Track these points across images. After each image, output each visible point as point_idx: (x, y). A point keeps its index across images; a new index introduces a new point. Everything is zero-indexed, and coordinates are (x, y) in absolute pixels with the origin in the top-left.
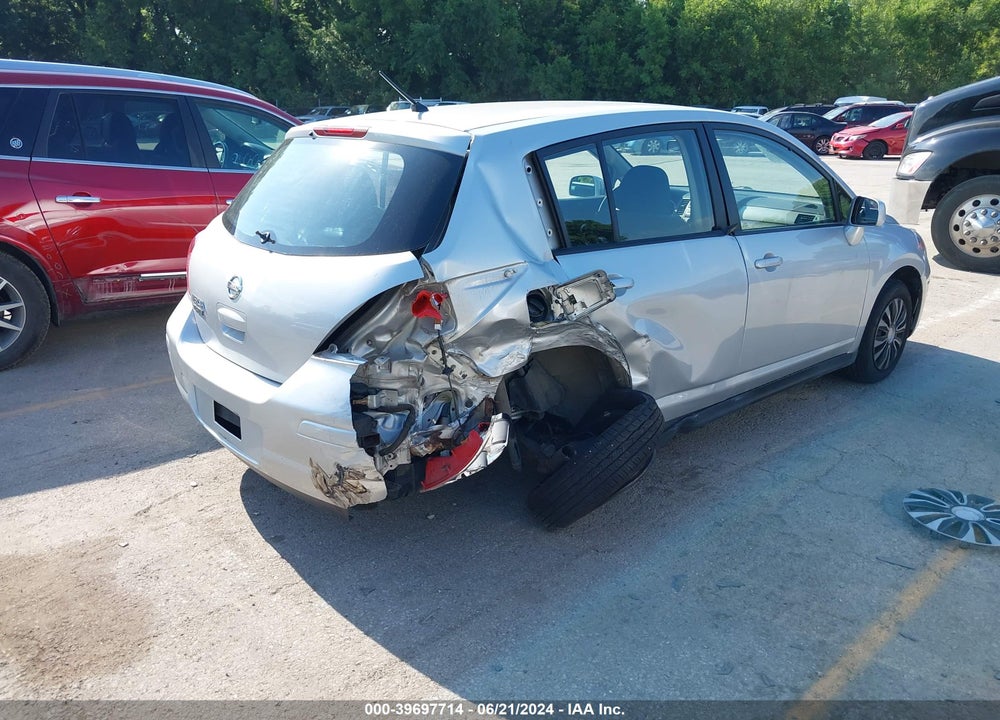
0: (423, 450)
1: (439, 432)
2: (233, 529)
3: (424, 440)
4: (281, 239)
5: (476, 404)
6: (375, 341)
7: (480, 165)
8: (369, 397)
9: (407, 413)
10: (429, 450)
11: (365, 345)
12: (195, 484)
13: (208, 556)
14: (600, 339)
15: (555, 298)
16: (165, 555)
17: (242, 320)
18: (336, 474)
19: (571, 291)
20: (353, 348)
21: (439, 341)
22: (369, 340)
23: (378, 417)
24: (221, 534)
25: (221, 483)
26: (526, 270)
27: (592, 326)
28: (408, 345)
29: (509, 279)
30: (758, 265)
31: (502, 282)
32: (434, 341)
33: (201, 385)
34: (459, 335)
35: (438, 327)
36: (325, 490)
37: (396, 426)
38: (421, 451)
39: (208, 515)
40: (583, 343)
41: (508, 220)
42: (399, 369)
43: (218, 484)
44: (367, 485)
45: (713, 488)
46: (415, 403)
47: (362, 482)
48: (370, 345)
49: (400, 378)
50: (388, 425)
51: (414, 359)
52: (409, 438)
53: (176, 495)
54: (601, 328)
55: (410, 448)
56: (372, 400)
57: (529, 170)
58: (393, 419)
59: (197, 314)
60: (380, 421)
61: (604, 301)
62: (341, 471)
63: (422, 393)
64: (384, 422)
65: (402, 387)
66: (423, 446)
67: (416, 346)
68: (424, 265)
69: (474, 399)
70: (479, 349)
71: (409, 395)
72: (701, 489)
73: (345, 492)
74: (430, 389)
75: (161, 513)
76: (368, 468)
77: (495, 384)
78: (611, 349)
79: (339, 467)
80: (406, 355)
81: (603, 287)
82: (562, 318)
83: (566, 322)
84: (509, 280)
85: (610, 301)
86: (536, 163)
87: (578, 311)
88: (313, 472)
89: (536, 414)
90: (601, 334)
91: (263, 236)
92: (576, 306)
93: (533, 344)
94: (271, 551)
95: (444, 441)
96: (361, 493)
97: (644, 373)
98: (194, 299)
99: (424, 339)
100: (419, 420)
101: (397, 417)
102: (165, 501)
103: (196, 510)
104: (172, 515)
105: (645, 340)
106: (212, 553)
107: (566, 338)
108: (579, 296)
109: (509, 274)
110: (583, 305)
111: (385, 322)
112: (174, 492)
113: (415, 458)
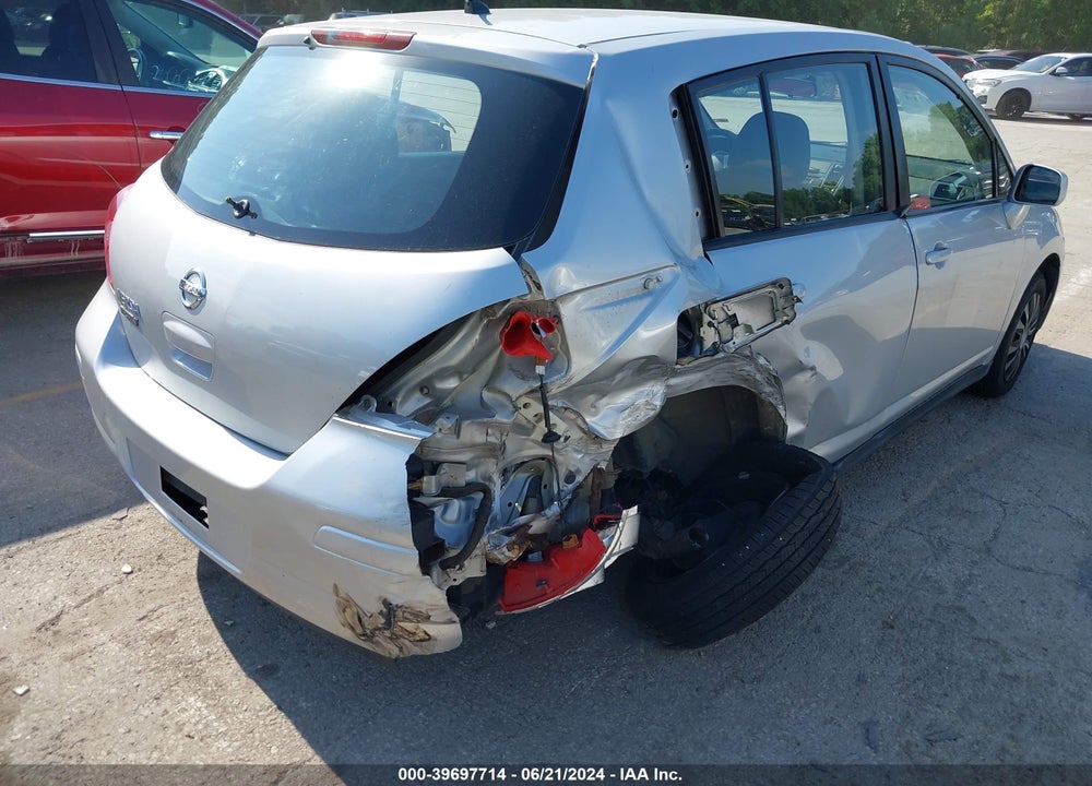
0: (506, 555)
1: (527, 526)
2: (197, 652)
3: (507, 540)
4: (269, 214)
5: (579, 479)
6: (434, 388)
7: (609, 103)
8: (425, 478)
9: (479, 496)
10: (514, 555)
11: (418, 395)
12: (129, 570)
13: (159, 710)
14: (758, 377)
15: (707, 319)
16: (90, 711)
17: (207, 345)
18: (381, 613)
19: (733, 308)
20: (399, 400)
21: (542, 393)
22: (425, 387)
23: (435, 505)
24: (177, 665)
25: (169, 565)
26: (676, 277)
27: (751, 358)
28: (487, 395)
29: (649, 291)
30: (930, 260)
31: (640, 297)
32: (532, 391)
33: (140, 441)
34: (574, 381)
35: (540, 370)
36: (359, 630)
37: (463, 516)
38: (501, 557)
39: (155, 627)
40: (733, 382)
41: (647, 192)
42: (472, 433)
43: (164, 568)
44: (432, 629)
45: (862, 564)
46: (490, 479)
47: (424, 626)
48: (427, 395)
49: (474, 446)
50: (450, 517)
51: (498, 418)
52: (484, 539)
53: (101, 591)
54: (762, 361)
55: (486, 555)
56: (429, 483)
57: (674, 114)
58: (456, 505)
59: (126, 322)
60: (438, 511)
61: (778, 323)
62: (390, 611)
63: (502, 465)
64: (444, 512)
65: (473, 459)
66: (505, 549)
67: (502, 399)
68: (529, 273)
69: (578, 471)
70: (592, 398)
71: (482, 469)
72: (847, 566)
73: (394, 638)
74: (513, 457)
75: (78, 627)
76: (435, 607)
77: (609, 448)
78: (768, 389)
79: (386, 603)
80: (481, 411)
81: (781, 303)
82: (715, 349)
83: (721, 355)
84: (650, 293)
85: (787, 322)
86: (685, 103)
87: (740, 336)
88: (339, 603)
89: (640, 473)
90: (760, 369)
91: (238, 207)
92: (737, 330)
93: (668, 387)
94: (260, 698)
95: (534, 537)
96: (421, 640)
97: (801, 418)
98: (119, 298)
99: (514, 387)
100: (496, 505)
101: (463, 503)
102: (84, 601)
103: (134, 619)
104: (96, 629)
105: (809, 373)
106: (166, 704)
107: (712, 377)
108: (743, 316)
109: (651, 285)
110: (748, 329)
111: (455, 361)
112: (97, 584)
113: (492, 566)
